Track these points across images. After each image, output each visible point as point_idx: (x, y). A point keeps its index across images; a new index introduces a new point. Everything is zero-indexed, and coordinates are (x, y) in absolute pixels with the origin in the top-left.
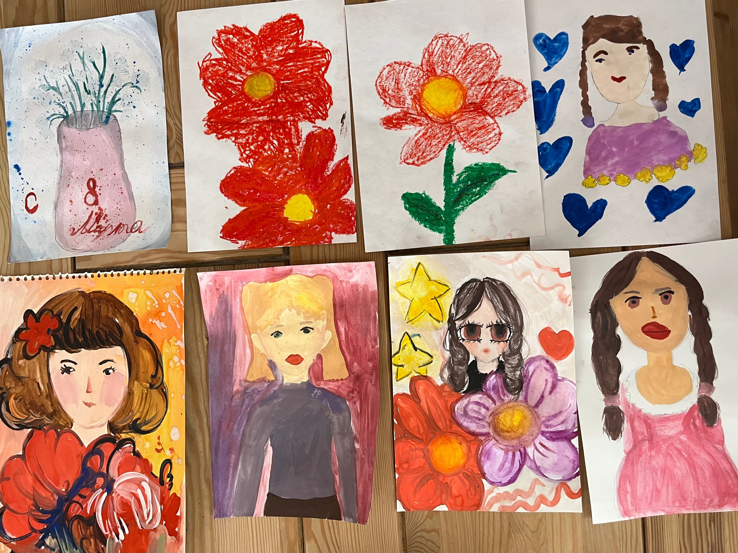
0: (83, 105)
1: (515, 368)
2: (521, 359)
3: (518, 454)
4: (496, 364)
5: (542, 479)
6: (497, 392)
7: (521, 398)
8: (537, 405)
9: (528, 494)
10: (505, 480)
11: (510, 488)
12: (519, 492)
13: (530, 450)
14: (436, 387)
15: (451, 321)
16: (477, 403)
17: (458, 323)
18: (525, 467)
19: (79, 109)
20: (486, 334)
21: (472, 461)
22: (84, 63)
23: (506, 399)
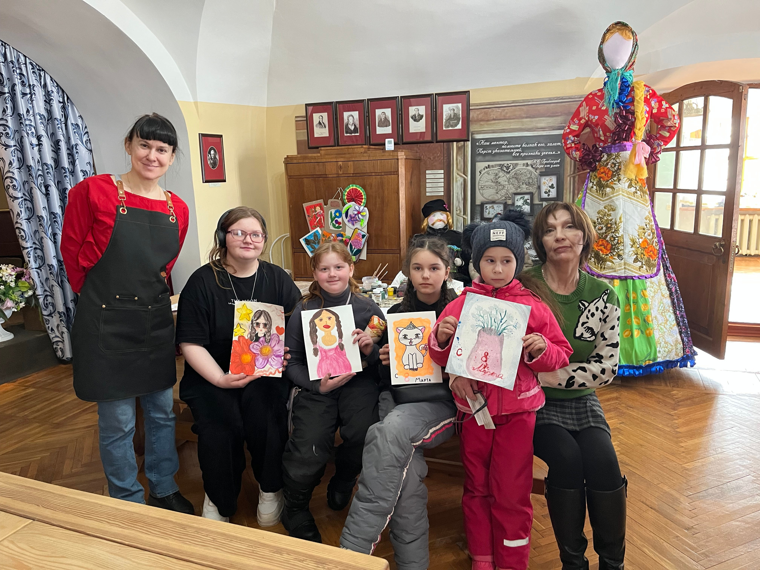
0: (492, 326)
1: (268, 336)
2: (270, 334)
3: (266, 360)
4: (263, 335)
5: (272, 368)
6: (263, 342)
7: (269, 344)
8: (273, 347)
9: (267, 371)
10: (261, 367)
11: (262, 370)
12: (265, 371)
13: (270, 360)
14: (245, 339)
15: (252, 321)
16: (257, 345)
17: (254, 322)
18: (268, 364)
19: (489, 326)
20: (261, 326)
21: (253, 361)
22: (497, 313)
23: (265, 344)
